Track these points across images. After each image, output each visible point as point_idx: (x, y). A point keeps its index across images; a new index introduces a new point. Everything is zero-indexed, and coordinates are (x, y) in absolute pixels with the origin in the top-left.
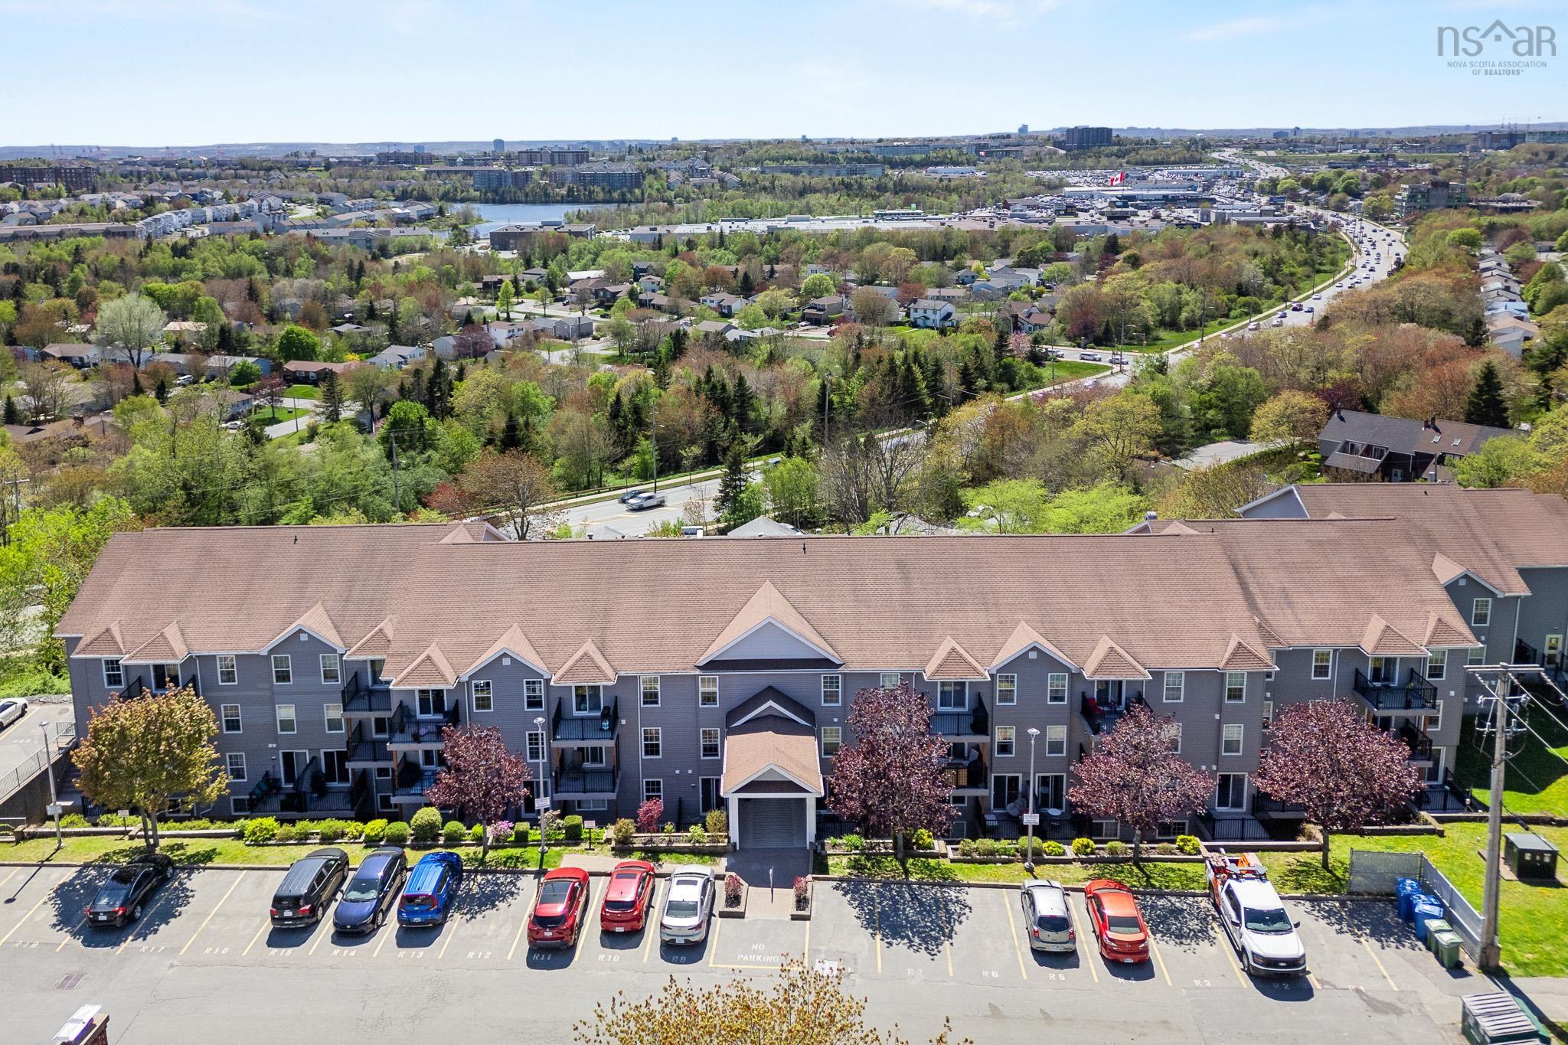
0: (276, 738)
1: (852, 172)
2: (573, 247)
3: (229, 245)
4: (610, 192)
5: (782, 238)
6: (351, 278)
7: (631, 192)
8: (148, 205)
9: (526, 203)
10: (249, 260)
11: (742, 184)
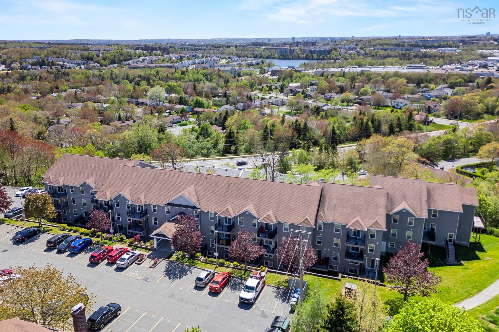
1: (407, 50)
2: (295, 75)
3: (196, 71)
4: (319, 56)
5: (365, 74)
6: (225, 83)
7: (326, 56)
8: (181, 58)
9: (292, 59)
10: (201, 76)
11: (366, 54)
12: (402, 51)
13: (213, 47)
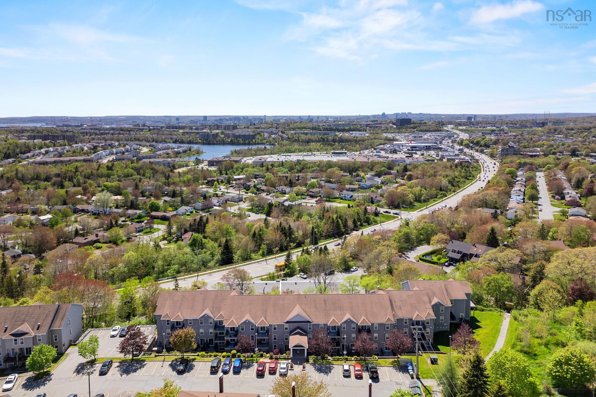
0: (199, 336)
1: (325, 134)
2: (235, 166)
3: (125, 166)
4: (245, 141)
5: (302, 163)
6: (165, 179)
7: (252, 141)
8: (95, 149)
9: (217, 144)
10: (131, 171)
11: (289, 138)
12: (320, 135)
13: (122, 130)
